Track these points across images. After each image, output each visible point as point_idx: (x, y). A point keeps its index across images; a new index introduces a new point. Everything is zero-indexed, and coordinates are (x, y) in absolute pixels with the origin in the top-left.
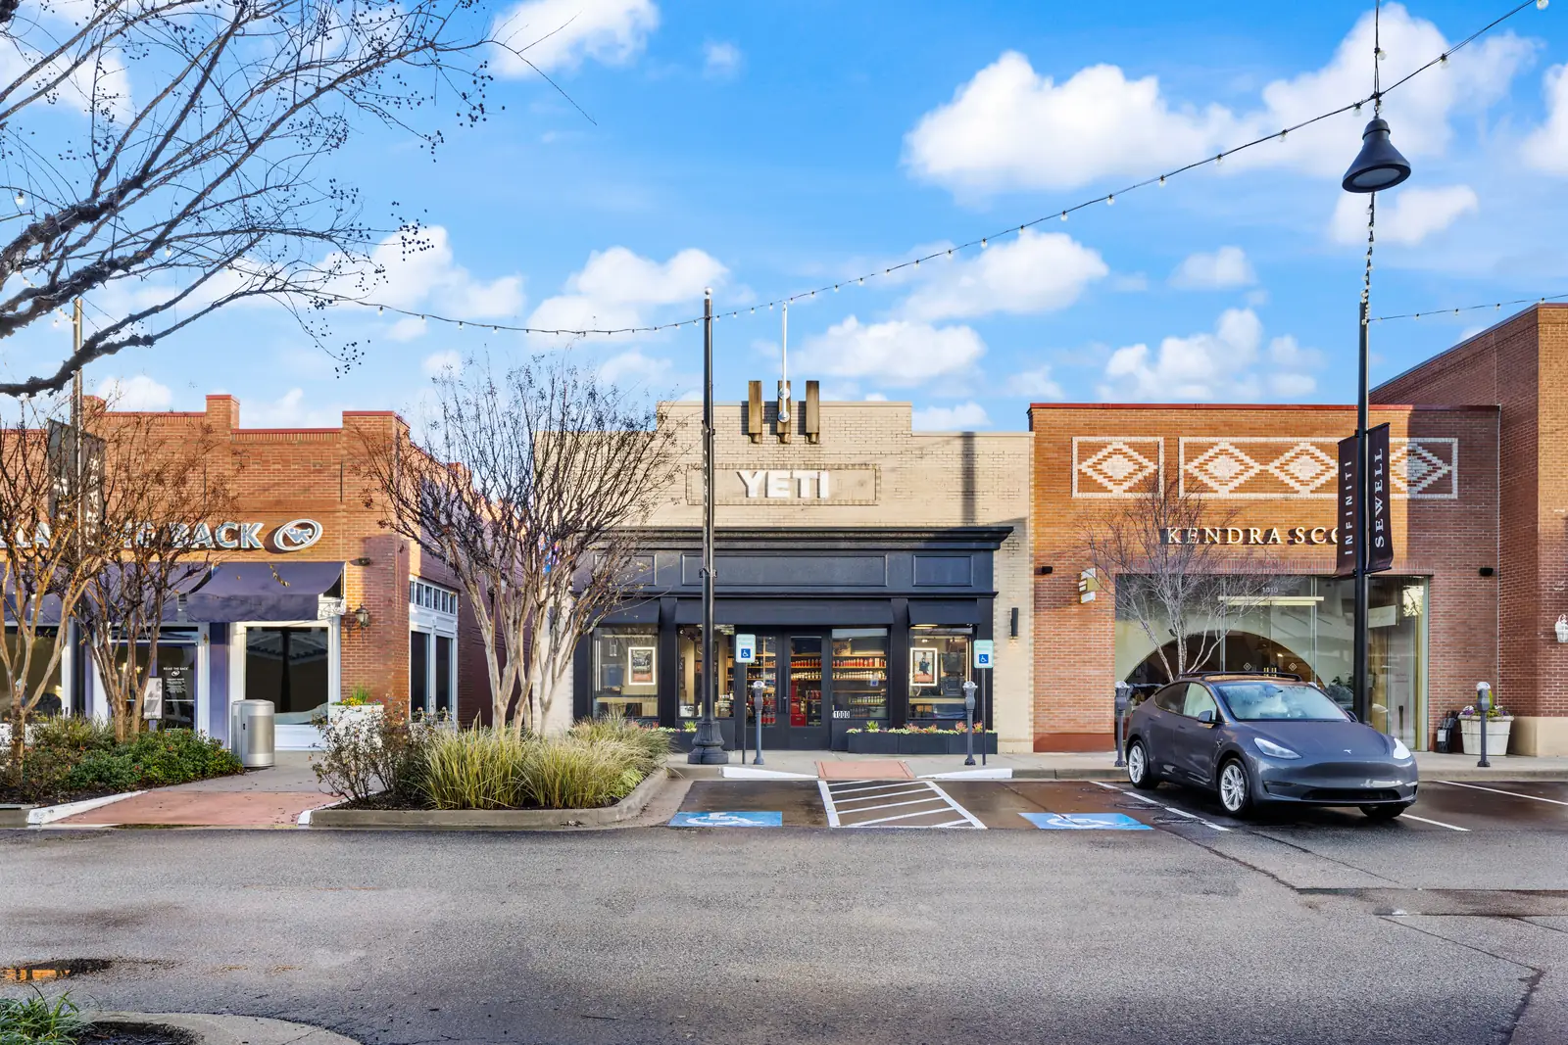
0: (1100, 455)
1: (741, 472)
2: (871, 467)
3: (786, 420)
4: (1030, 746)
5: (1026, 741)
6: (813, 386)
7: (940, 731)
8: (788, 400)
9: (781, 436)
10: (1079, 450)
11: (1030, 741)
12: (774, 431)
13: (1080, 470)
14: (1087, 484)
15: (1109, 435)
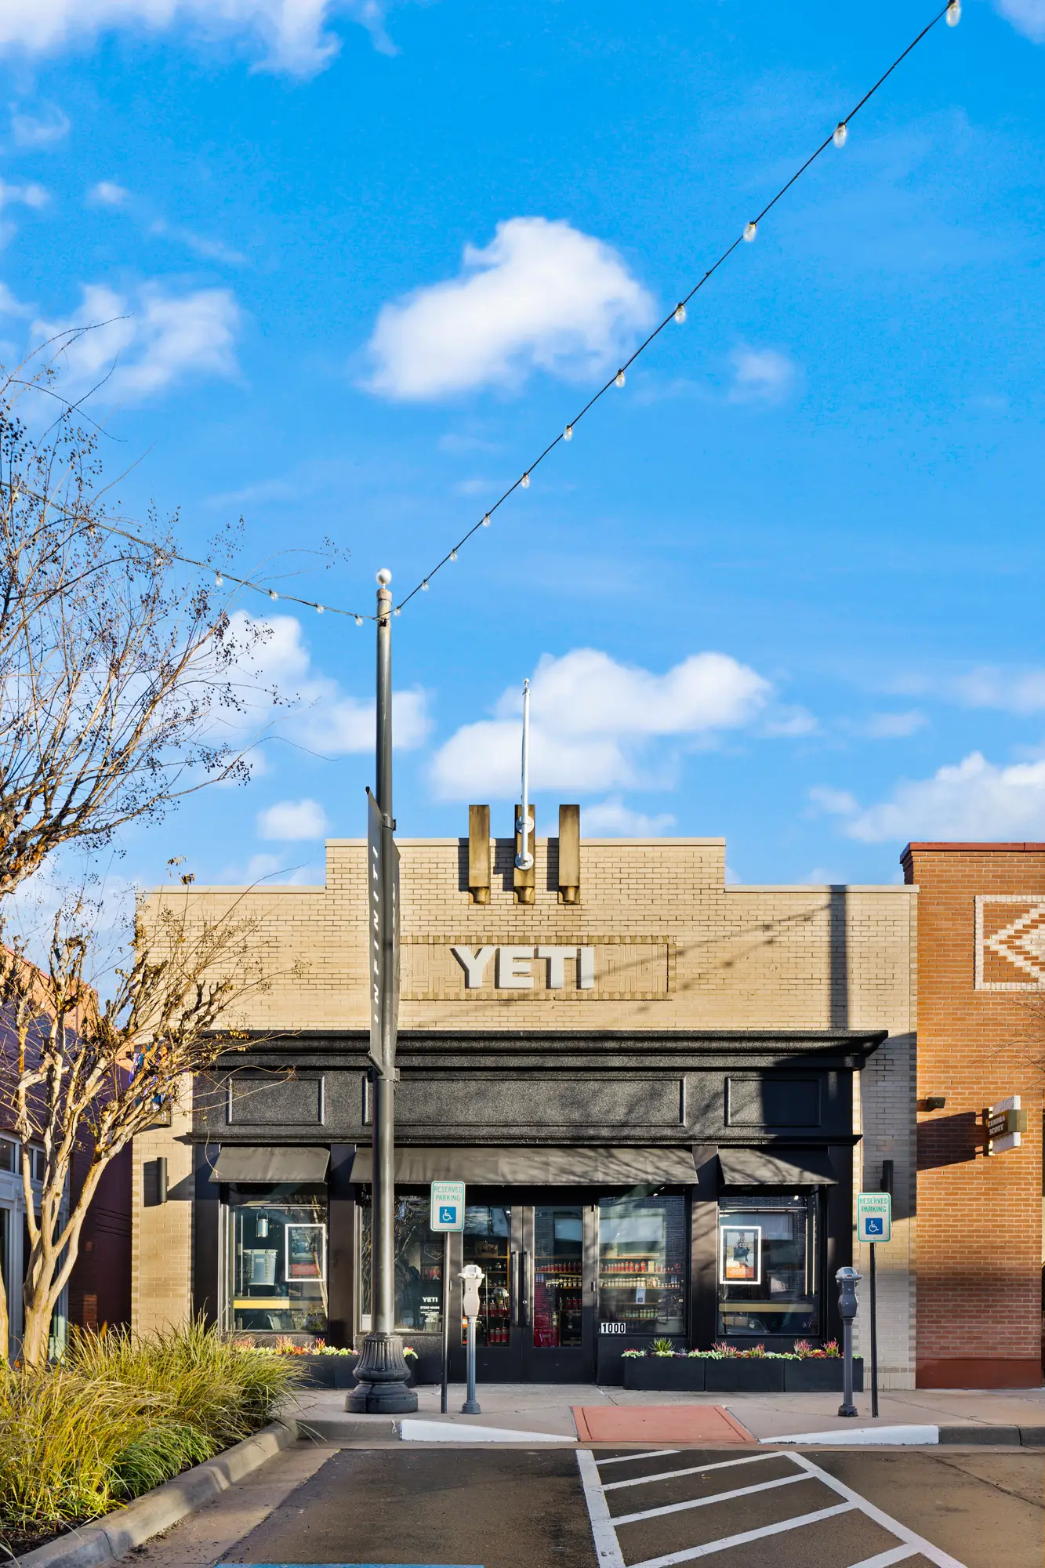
0: (1019, 924)
1: (458, 949)
2: (660, 940)
3: (528, 865)
4: (910, 1380)
5: (904, 1370)
6: (569, 812)
7: (770, 1355)
8: (532, 835)
9: (520, 891)
10: (985, 916)
11: (911, 1371)
12: (509, 885)
13: (986, 948)
14: (998, 968)
15: (1033, 894)
